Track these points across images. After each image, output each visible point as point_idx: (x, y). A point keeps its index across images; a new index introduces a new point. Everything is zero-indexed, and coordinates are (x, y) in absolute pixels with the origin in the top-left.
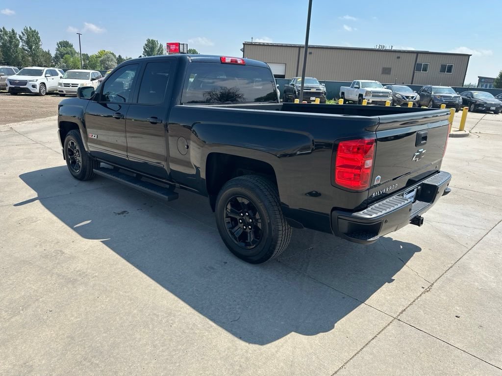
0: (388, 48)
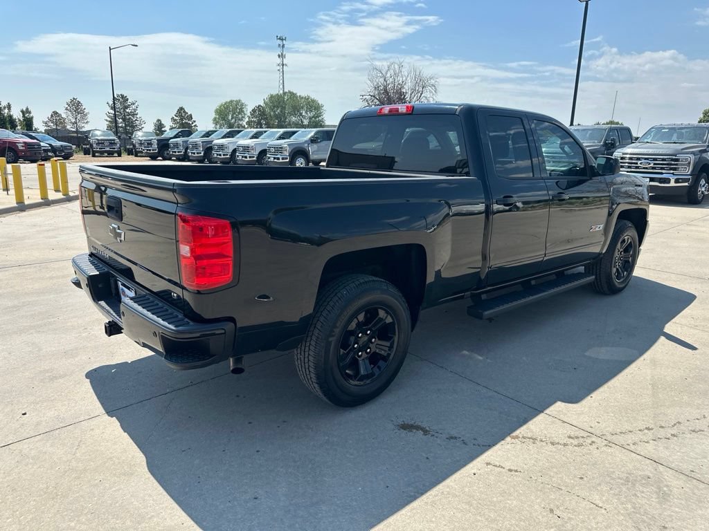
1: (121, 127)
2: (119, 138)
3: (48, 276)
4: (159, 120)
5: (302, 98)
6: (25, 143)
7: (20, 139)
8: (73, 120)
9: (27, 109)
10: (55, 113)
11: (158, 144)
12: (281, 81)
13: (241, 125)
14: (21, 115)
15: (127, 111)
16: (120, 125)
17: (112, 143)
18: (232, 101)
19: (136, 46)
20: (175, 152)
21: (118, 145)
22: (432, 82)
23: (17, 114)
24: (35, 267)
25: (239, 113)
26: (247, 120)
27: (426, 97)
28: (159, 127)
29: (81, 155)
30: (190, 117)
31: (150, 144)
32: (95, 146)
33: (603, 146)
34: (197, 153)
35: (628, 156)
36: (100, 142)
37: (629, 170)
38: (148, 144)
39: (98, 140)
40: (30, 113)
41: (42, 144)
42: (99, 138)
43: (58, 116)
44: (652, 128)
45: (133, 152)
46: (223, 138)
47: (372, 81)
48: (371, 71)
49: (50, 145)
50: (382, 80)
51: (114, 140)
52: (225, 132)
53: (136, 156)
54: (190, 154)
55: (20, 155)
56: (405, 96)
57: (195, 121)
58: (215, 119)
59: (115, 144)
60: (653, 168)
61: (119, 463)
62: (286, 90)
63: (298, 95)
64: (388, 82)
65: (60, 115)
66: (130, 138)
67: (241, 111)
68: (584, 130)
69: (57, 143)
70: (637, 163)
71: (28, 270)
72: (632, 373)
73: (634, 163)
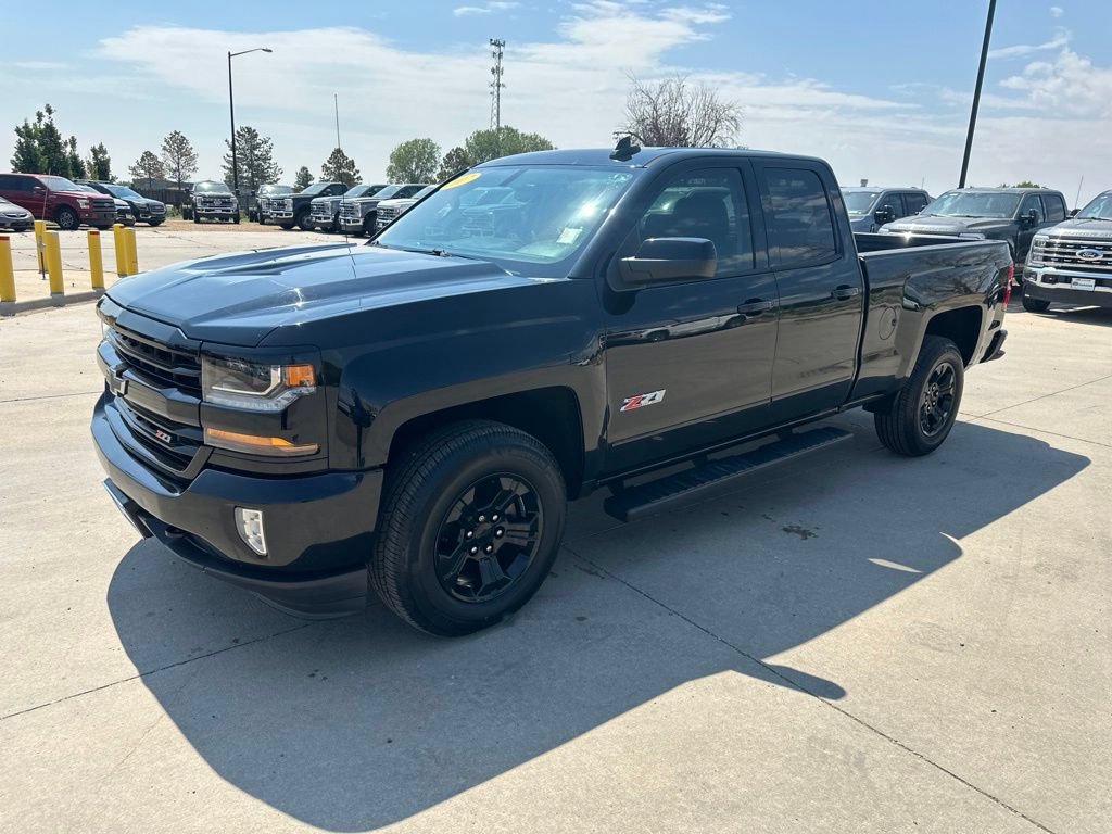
1: (246, 178)
2: (237, 194)
3: (56, 419)
4: (304, 169)
5: (526, 137)
6: (89, 198)
7: (83, 192)
8: (174, 166)
9: (101, 147)
10: (148, 155)
11: (294, 206)
12: (495, 111)
13: (430, 179)
14: (92, 156)
15: (256, 152)
16: (245, 175)
17: (225, 202)
18: (416, 141)
19: (270, 51)
20: (320, 218)
21: (235, 206)
22: (732, 113)
23: (85, 155)
24: (41, 403)
25: (428, 160)
26: (439, 170)
27: (721, 138)
28: (305, 178)
29: (180, 220)
30: (352, 165)
31: (282, 205)
32: (199, 205)
33: (1015, 222)
34: (354, 221)
35: (1058, 241)
36: (207, 201)
37: (1060, 265)
38: (279, 204)
39: (204, 197)
40: (105, 152)
41: (116, 201)
42: (207, 194)
43: (153, 159)
44: (1103, 194)
45: (258, 217)
46: (394, 198)
47: (633, 111)
48: (633, 95)
49: (130, 203)
50: (650, 109)
51: (229, 197)
52: (398, 189)
53: (262, 223)
54: (342, 222)
55: (82, 216)
56: (686, 134)
57: (358, 172)
58: (390, 168)
59: (230, 203)
60: (1102, 263)
61: (52, 816)
62: (502, 125)
63: (520, 132)
64: (660, 112)
65: (155, 158)
66: (254, 195)
67: (431, 156)
68: (983, 195)
69: (141, 201)
70: (1074, 254)
71: (29, 408)
72: (1074, 661)
73: (1069, 254)
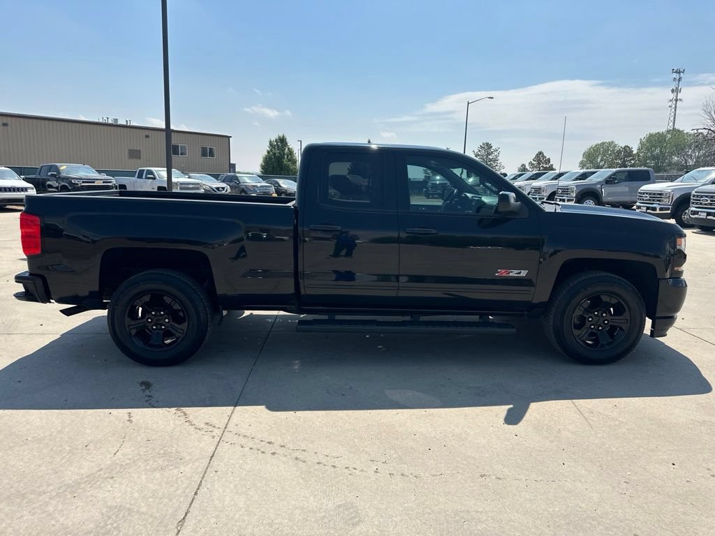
0: (122, 122)
5: (690, 135)
12: (672, 118)
15: (490, 157)
18: (603, 143)
19: (493, 98)
25: (610, 155)
30: (549, 161)
57: (552, 165)
58: (582, 162)
63: (685, 132)
